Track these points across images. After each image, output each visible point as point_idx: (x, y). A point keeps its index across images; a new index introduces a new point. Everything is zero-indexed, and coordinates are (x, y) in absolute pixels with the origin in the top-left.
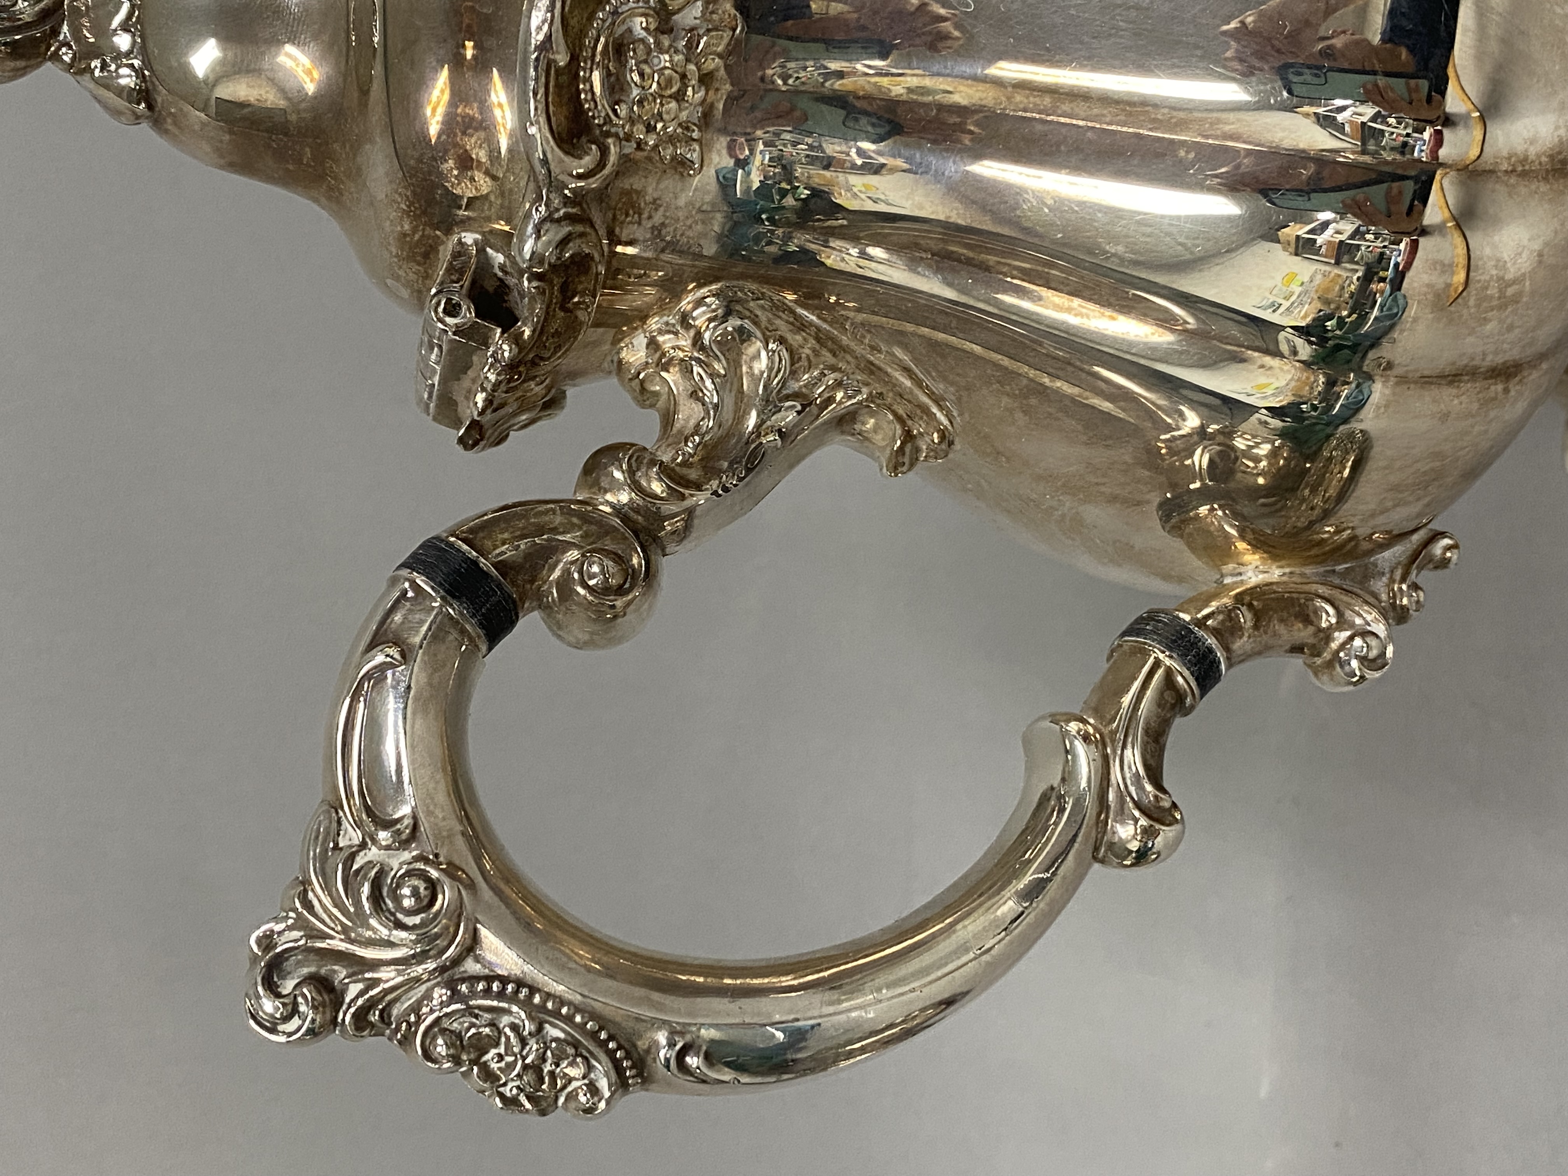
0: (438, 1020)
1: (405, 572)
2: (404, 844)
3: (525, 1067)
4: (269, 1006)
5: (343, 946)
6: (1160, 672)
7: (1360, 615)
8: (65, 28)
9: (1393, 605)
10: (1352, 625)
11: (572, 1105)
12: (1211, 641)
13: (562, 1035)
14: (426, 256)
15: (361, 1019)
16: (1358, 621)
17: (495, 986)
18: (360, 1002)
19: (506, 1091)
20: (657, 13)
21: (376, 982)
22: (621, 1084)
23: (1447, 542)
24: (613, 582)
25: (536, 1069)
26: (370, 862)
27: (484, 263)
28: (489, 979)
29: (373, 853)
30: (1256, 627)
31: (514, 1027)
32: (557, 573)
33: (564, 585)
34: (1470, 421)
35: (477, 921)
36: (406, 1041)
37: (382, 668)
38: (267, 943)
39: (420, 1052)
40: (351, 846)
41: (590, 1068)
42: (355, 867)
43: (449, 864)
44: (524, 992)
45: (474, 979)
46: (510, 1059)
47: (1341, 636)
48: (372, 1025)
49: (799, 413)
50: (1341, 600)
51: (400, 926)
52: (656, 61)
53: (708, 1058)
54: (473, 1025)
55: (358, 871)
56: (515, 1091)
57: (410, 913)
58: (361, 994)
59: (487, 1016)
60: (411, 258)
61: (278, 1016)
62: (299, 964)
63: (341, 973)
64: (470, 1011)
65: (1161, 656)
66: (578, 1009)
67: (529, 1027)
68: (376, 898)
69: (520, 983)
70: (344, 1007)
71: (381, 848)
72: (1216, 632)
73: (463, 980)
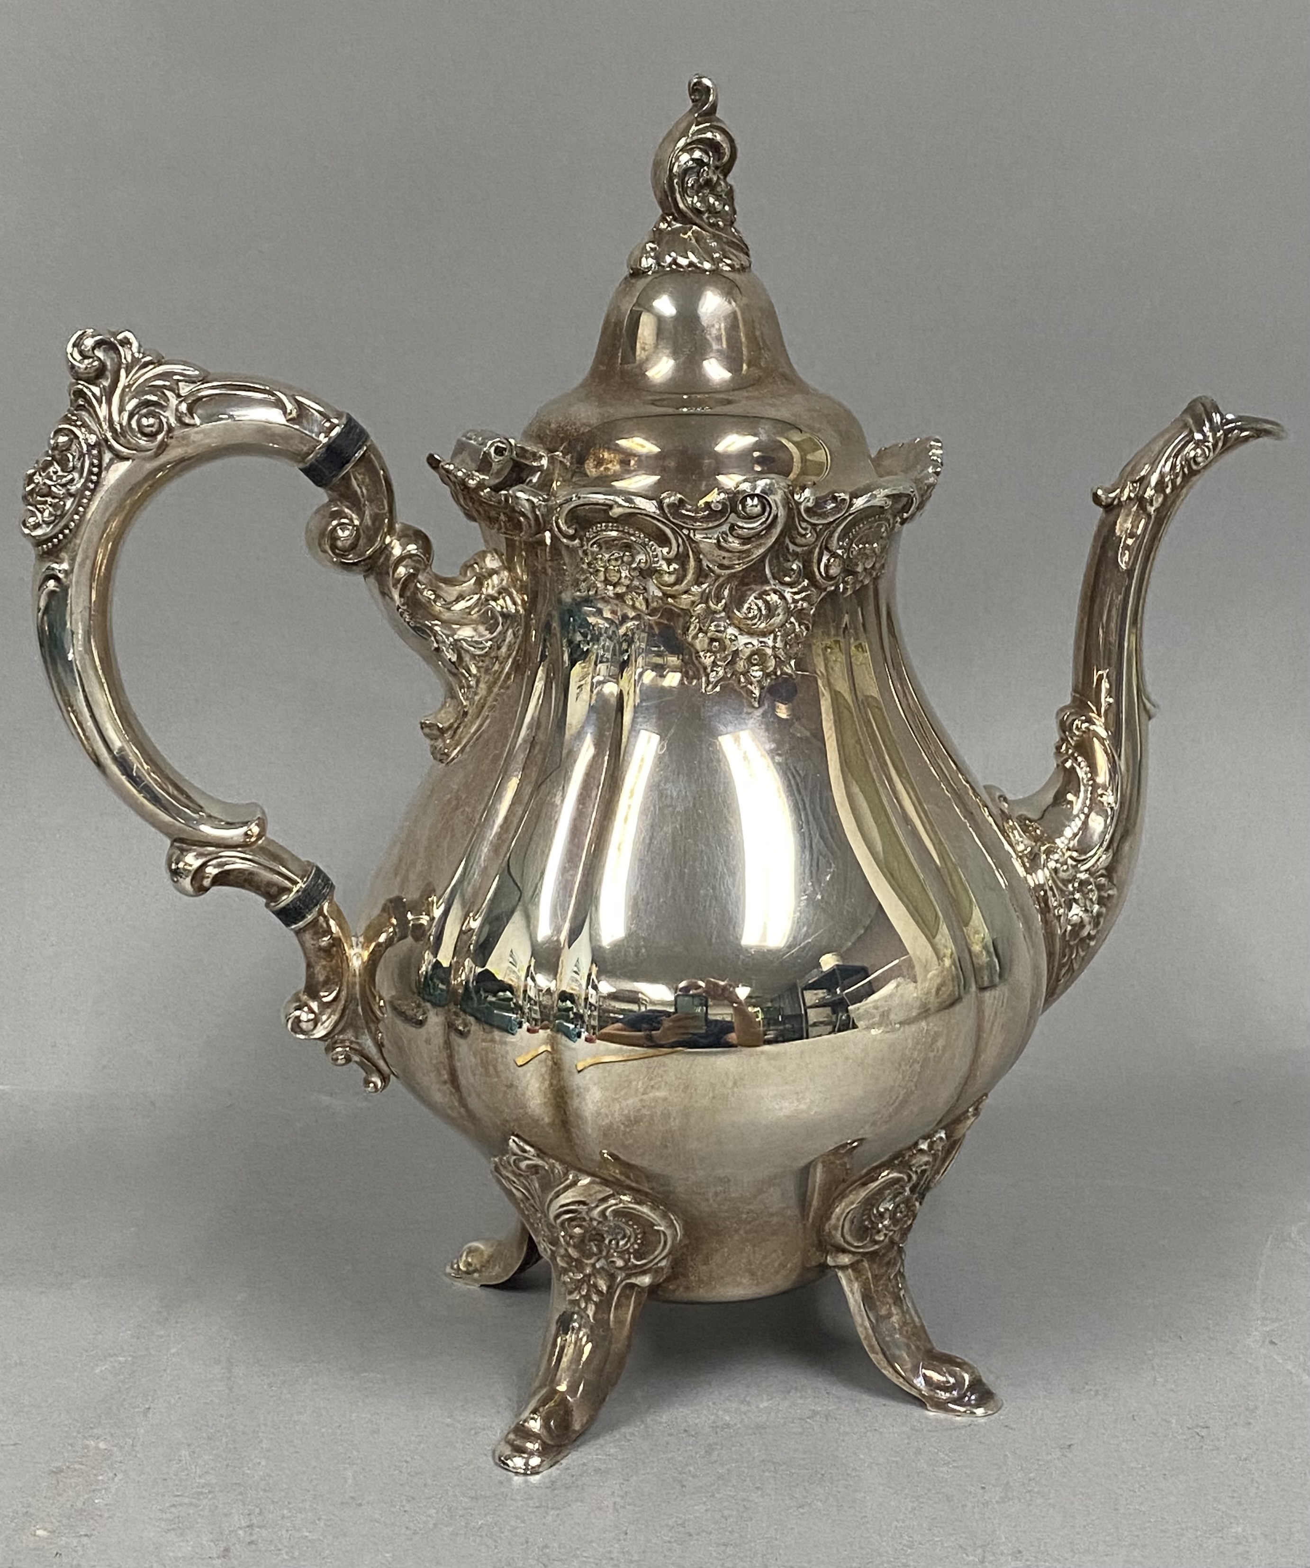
0: (77, 437)
1: (344, 420)
2: (179, 419)
3: (50, 486)
4: (89, 342)
5: (121, 385)
6: (288, 884)
7: (328, 1019)
8: (678, 225)
9: (335, 1043)
10: (322, 1013)
11: (29, 514)
12: (310, 917)
13: (67, 508)
14: (539, 436)
15: (80, 394)
16: (324, 1018)
17: (95, 470)
18: (89, 394)
19: (37, 476)
20: (649, 568)
21: (100, 403)
22: (38, 542)
23: (379, 1084)
24: (339, 543)
25: (49, 494)
26: (168, 400)
27: (533, 470)
28: (100, 466)
29: (174, 401)
30: (320, 949)
31: (72, 480)
32: (346, 510)
33: (339, 515)
34: (427, 1060)
35: (133, 460)
36: (67, 420)
37: (283, 408)
38: (126, 342)
39: (60, 427)
40: (178, 389)
41: (48, 524)
42: (166, 391)
43: (167, 445)
44: (92, 486)
45: (100, 458)
46: (54, 478)
47: (314, 1005)
48: (76, 400)
49: (450, 659)
50: (337, 1006)
51: (131, 416)
52: (624, 568)
53: (52, 593)
54: (74, 457)
55: (164, 393)
56: (36, 481)
57: (139, 422)
58: (94, 395)
59: (79, 465)
60: (540, 428)
61: (83, 347)
62: (112, 359)
63: (106, 383)
64: (82, 456)
65: (299, 886)
66: (83, 517)
67: (73, 489)
68: (148, 403)
69: (97, 484)
70: (86, 384)
71: (177, 406)
72: (315, 922)
73: (99, 452)
